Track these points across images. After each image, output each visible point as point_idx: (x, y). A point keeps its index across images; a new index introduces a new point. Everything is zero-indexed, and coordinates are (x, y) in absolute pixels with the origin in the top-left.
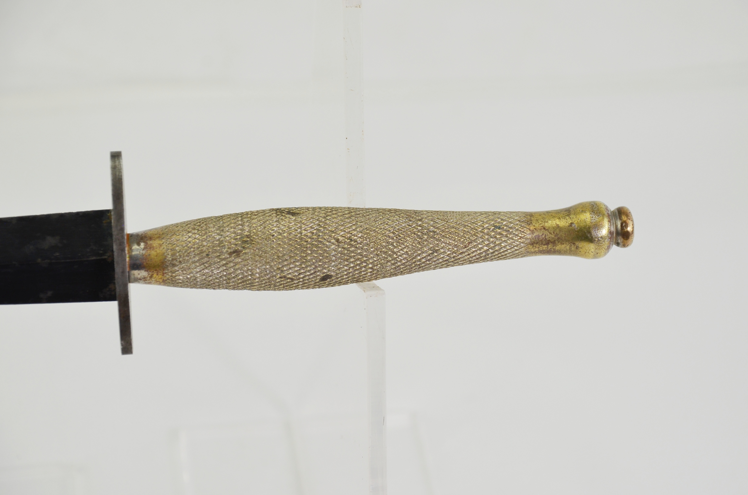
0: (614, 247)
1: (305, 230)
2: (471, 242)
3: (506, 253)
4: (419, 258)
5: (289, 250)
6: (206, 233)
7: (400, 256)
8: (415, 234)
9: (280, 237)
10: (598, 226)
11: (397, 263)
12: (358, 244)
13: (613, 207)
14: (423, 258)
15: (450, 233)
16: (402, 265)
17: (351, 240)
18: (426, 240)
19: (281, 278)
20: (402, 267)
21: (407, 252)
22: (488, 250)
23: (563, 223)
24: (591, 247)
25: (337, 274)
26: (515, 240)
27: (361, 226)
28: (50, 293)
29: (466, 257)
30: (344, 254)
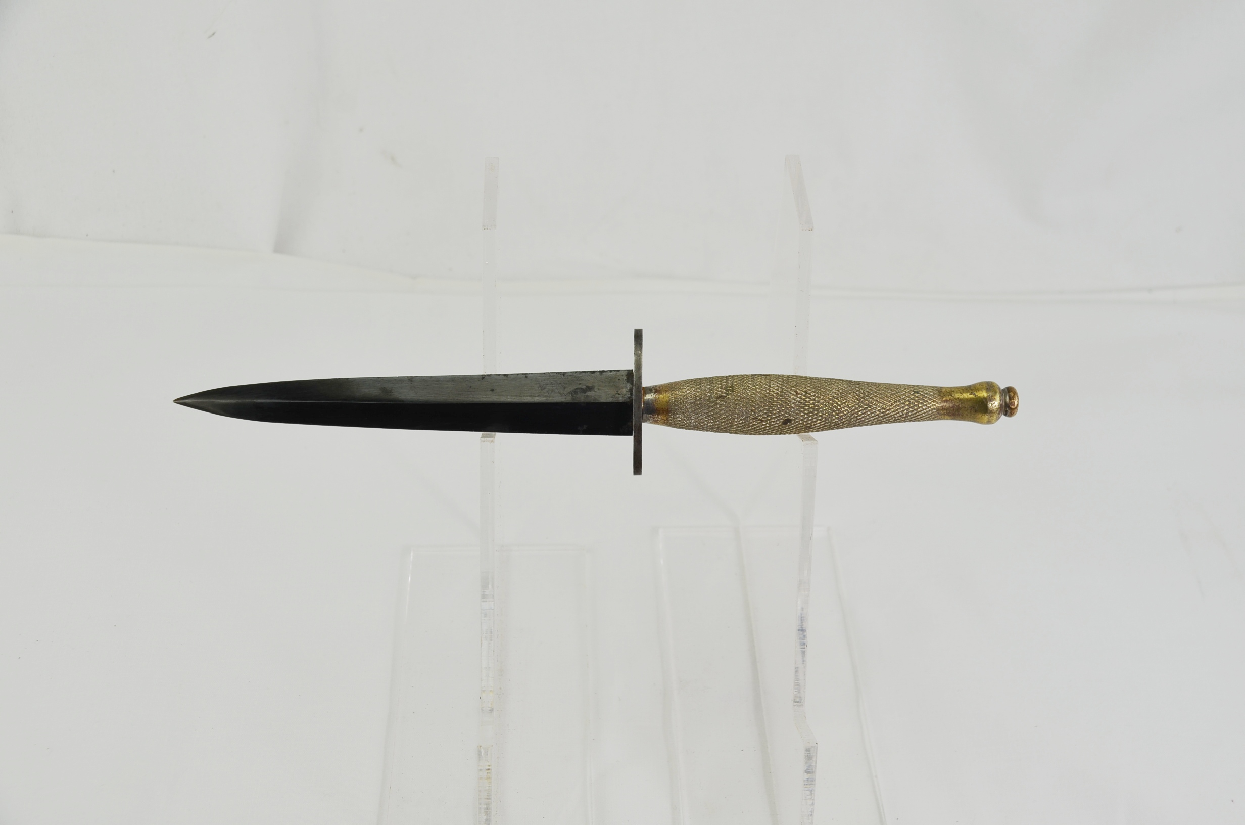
0: (1003, 416)
1: (772, 387)
2: (896, 402)
3: (922, 412)
4: (857, 411)
5: (760, 397)
6: (700, 384)
7: (844, 408)
8: (854, 393)
9: (754, 388)
10: (991, 399)
11: (840, 413)
12: (812, 396)
13: (1003, 386)
14: (860, 411)
15: (881, 394)
16: (843, 415)
17: (807, 393)
18: (862, 398)
19: (753, 418)
20: (844, 417)
21: (848, 405)
22: (909, 409)
23: (967, 396)
24: (986, 417)
25: (796, 418)
26: (929, 407)
27: (814, 385)
28: (585, 427)
29: (892, 414)
30: (801, 403)
